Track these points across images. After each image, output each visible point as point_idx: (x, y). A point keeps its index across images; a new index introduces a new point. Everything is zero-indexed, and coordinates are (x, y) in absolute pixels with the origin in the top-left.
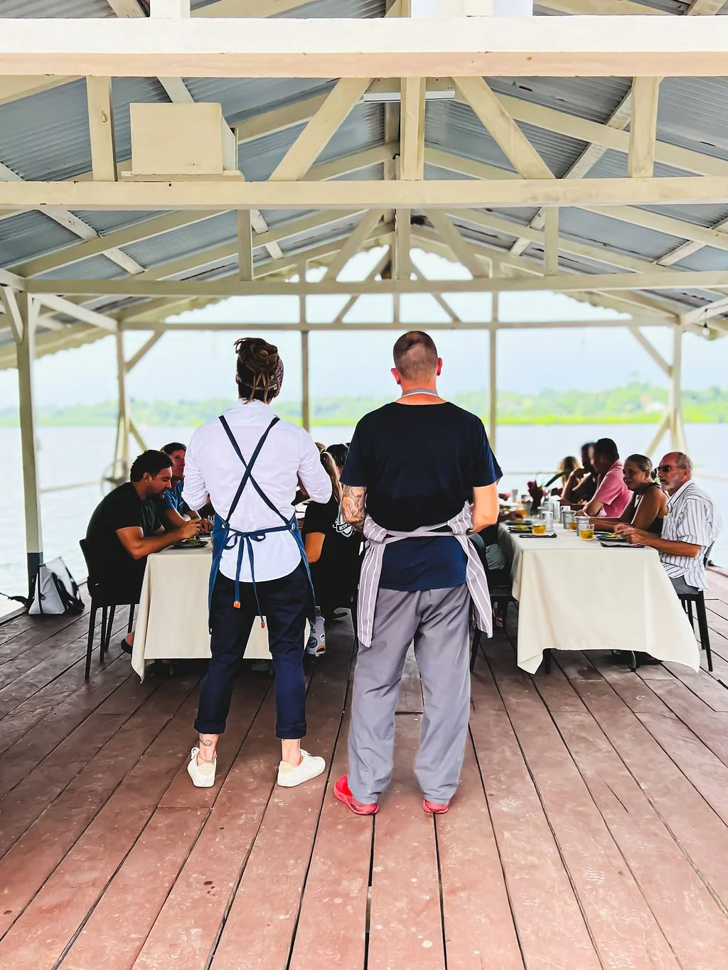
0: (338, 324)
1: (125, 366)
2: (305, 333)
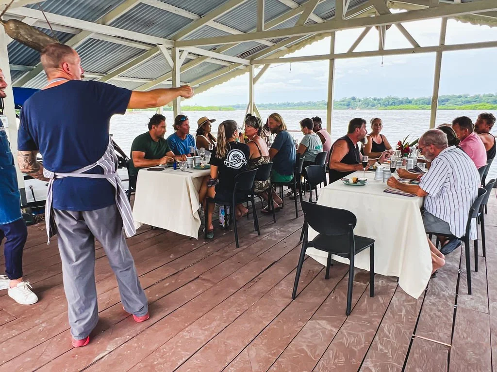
0: (350, 54)
1: (253, 80)
2: (332, 60)
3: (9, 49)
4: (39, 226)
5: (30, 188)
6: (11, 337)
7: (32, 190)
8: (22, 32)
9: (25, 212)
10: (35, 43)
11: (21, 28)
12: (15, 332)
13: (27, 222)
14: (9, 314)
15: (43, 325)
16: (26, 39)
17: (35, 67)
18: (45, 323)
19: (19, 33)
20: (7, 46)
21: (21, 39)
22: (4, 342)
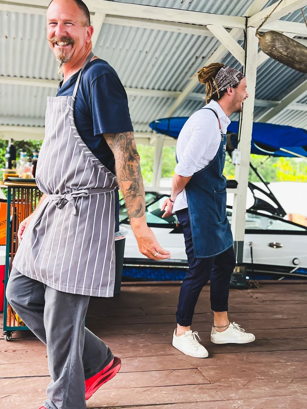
3: (258, 72)
4: (253, 293)
5: (250, 245)
6: (201, 400)
7: (251, 248)
8: (278, 45)
9: (238, 271)
10: (290, 57)
11: (278, 39)
12: (206, 397)
13: (238, 284)
14: (203, 376)
15: (239, 402)
16: (281, 53)
17: (280, 102)
18: (242, 401)
19: (274, 46)
20: (257, 68)
21: (275, 53)
22: (193, 402)
